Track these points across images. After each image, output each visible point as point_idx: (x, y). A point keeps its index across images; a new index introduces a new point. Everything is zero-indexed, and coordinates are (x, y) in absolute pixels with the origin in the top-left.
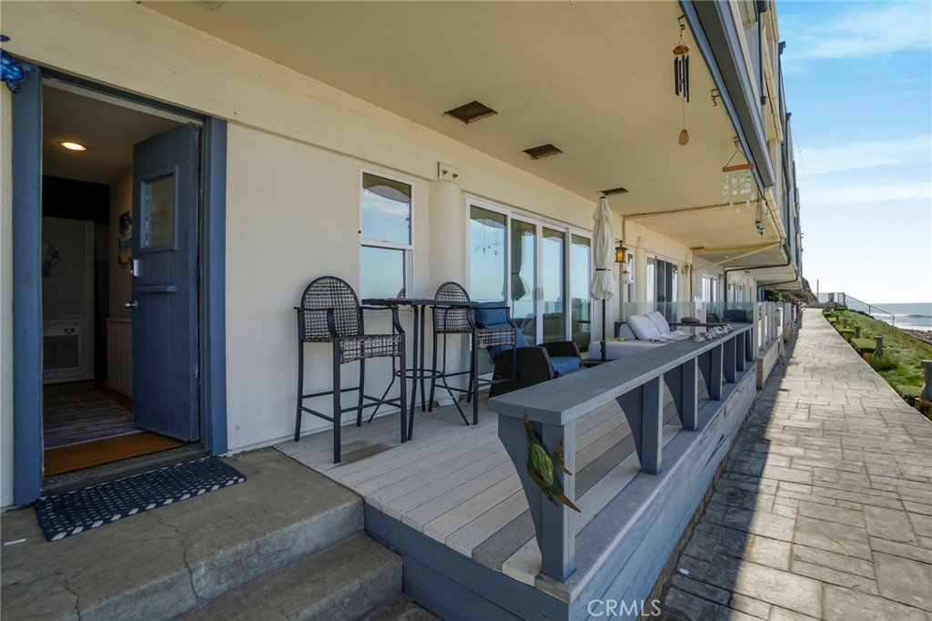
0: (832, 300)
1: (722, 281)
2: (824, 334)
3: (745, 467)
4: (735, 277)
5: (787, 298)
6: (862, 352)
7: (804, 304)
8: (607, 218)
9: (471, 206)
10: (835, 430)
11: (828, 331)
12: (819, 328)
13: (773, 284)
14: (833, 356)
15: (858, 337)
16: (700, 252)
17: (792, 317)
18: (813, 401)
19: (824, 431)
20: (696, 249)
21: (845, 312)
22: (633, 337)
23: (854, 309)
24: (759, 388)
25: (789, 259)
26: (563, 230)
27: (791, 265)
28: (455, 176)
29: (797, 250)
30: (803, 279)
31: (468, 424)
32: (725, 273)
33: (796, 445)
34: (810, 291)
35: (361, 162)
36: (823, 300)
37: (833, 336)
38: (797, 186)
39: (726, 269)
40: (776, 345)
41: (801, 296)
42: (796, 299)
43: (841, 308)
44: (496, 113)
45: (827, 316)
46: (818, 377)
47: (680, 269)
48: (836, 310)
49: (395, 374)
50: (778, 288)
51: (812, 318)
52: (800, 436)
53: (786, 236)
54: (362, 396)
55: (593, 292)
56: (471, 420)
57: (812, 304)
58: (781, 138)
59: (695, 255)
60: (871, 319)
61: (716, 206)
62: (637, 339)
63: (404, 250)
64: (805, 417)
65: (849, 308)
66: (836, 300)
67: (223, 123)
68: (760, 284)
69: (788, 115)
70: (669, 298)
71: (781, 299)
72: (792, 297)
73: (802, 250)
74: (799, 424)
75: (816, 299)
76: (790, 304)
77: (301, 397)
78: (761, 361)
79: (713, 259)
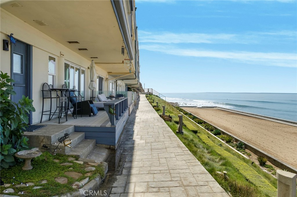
0: (148, 91)
1: (115, 84)
2: (145, 103)
3: (128, 128)
4: (119, 82)
5: (134, 91)
6: (154, 107)
7: (140, 93)
8: (94, 66)
9: (65, 63)
10: (145, 121)
11: (146, 102)
12: (144, 101)
13: (131, 85)
14: (147, 108)
15: (154, 103)
16: (111, 74)
17: (136, 97)
18: (141, 117)
19: (143, 122)
20: (109, 73)
21: (152, 96)
22: (99, 101)
23: (155, 95)
24: (129, 116)
25: (136, 77)
26: (79, 68)
27: (136, 79)
28: (63, 55)
29: (138, 72)
30: (140, 83)
31: (75, 119)
32: (116, 81)
33: (138, 124)
34: (142, 88)
35: (49, 53)
36: (146, 91)
37: (148, 103)
38: (139, 49)
39: (117, 79)
40: (132, 105)
41: (139, 89)
42: (137, 91)
43: (151, 94)
44: (79, 43)
45: (147, 97)
46: (142, 113)
47: (105, 80)
48: (149, 95)
49: (57, 107)
50: (132, 86)
51: (143, 97)
52: (139, 123)
53: (135, 71)
54: (50, 113)
55: (90, 87)
56: (75, 118)
57: (142, 93)
58: (135, 39)
59: (109, 75)
60: (159, 98)
61: (119, 63)
62: (100, 101)
63: (53, 76)
64: (139, 120)
65: (153, 94)
66: (150, 92)
67: (32, 46)
68: (126, 85)
69: (137, 27)
70: (102, 90)
71: (133, 90)
72: (136, 90)
73: (140, 72)
74: (138, 121)
75: (144, 91)
76: (136, 92)
77: (43, 112)
78: (129, 108)
79: (114, 76)
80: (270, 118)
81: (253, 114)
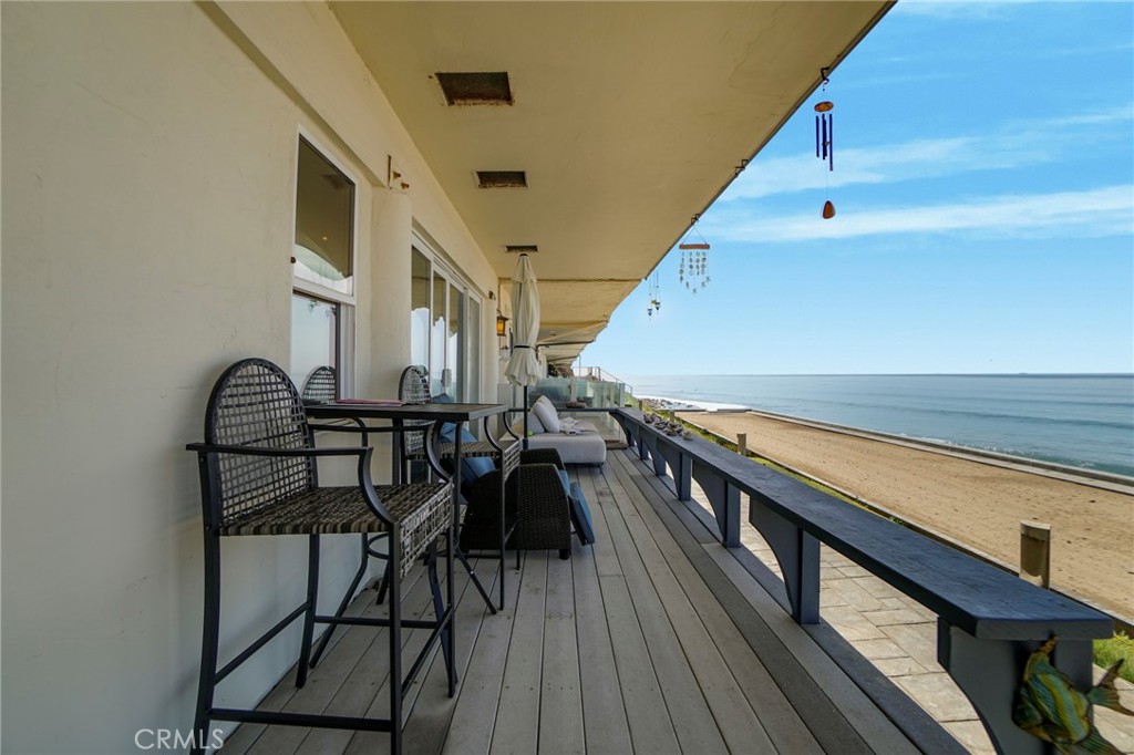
26: (462, 290)
28: (404, 185)
31: (494, 611)
66: (593, 374)
80: (890, 437)
81: (846, 428)
